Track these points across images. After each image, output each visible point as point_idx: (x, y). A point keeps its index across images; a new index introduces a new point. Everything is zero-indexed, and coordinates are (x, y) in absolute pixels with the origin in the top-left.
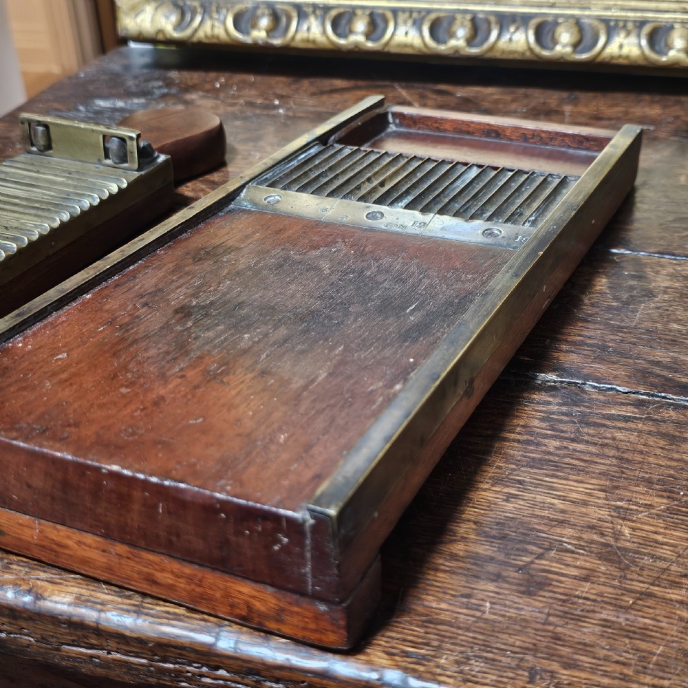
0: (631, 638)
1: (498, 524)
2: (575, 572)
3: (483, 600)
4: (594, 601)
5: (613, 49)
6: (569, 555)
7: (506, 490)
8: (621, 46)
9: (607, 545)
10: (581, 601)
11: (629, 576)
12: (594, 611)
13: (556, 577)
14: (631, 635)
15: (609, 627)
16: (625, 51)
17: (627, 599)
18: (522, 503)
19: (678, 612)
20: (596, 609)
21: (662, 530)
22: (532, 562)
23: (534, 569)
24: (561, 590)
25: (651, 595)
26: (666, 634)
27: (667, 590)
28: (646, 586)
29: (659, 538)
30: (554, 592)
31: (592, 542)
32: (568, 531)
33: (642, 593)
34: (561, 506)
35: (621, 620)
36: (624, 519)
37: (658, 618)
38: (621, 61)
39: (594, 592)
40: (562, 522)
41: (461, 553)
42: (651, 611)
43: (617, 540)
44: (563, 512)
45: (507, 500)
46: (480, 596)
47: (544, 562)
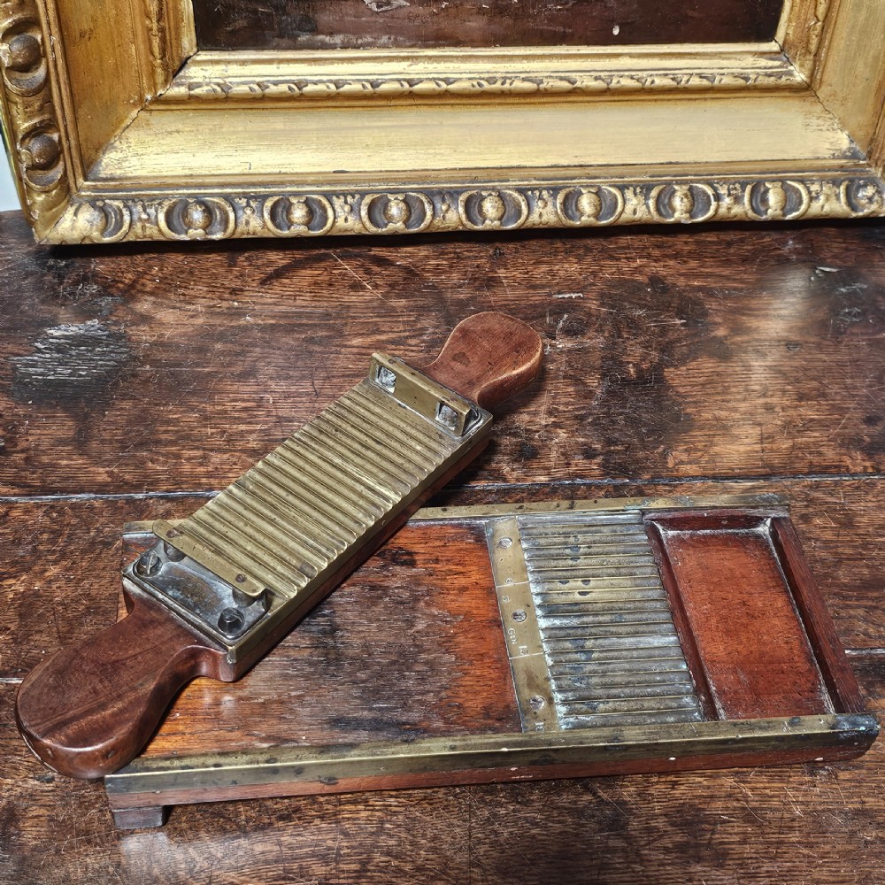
0: (786, 881)
1: (678, 812)
2: (736, 838)
3: (700, 880)
4: (756, 858)
5: (535, 218)
6: (728, 824)
7: (668, 779)
8: (541, 215)
9: (744, 809)
10: (750, 861)
11: (765, 831)
12: (760, 867)
13: (729, 846)
14: (785, 878)
15: (772, 877)
16: (545, 218)
17: (771, 850)
18: (683, 787)
19: (801, 851)
20: (761, 865)
21: (767, 785)
22: (711, 838)
23: (715, 844)
24: (736, 857)
25: (782, 842)
26: (801, 871)
27: (790, 835)
28: (777, 836)
29: (767, 791)
30: (733, 859)
31: (735, 809)
32: (720, 804)
33: (777, 843)
34: (705, 783)
35: (776, 868)
36: (744, 782)
37: (794, 859)
38: (541, 226)
39: (753, 851)
40: (712, 797)
41: (670, 845)
42: (787, 855)
43: (747, 802)
44: (709, 787)
45: (673, 788)
46: (696, 878)
47: (717, 836)
